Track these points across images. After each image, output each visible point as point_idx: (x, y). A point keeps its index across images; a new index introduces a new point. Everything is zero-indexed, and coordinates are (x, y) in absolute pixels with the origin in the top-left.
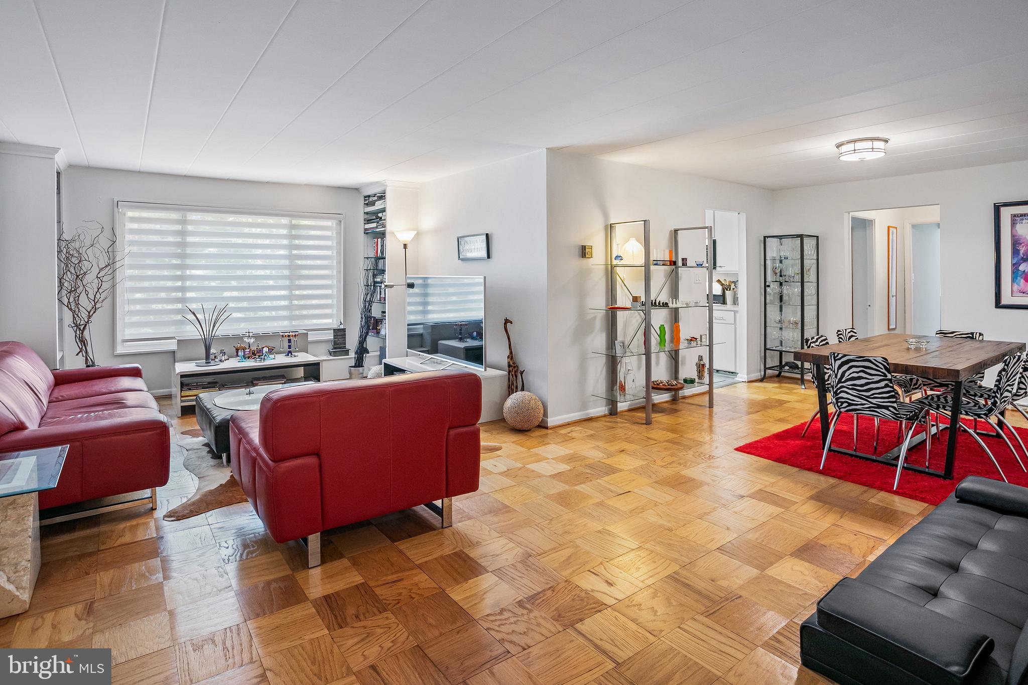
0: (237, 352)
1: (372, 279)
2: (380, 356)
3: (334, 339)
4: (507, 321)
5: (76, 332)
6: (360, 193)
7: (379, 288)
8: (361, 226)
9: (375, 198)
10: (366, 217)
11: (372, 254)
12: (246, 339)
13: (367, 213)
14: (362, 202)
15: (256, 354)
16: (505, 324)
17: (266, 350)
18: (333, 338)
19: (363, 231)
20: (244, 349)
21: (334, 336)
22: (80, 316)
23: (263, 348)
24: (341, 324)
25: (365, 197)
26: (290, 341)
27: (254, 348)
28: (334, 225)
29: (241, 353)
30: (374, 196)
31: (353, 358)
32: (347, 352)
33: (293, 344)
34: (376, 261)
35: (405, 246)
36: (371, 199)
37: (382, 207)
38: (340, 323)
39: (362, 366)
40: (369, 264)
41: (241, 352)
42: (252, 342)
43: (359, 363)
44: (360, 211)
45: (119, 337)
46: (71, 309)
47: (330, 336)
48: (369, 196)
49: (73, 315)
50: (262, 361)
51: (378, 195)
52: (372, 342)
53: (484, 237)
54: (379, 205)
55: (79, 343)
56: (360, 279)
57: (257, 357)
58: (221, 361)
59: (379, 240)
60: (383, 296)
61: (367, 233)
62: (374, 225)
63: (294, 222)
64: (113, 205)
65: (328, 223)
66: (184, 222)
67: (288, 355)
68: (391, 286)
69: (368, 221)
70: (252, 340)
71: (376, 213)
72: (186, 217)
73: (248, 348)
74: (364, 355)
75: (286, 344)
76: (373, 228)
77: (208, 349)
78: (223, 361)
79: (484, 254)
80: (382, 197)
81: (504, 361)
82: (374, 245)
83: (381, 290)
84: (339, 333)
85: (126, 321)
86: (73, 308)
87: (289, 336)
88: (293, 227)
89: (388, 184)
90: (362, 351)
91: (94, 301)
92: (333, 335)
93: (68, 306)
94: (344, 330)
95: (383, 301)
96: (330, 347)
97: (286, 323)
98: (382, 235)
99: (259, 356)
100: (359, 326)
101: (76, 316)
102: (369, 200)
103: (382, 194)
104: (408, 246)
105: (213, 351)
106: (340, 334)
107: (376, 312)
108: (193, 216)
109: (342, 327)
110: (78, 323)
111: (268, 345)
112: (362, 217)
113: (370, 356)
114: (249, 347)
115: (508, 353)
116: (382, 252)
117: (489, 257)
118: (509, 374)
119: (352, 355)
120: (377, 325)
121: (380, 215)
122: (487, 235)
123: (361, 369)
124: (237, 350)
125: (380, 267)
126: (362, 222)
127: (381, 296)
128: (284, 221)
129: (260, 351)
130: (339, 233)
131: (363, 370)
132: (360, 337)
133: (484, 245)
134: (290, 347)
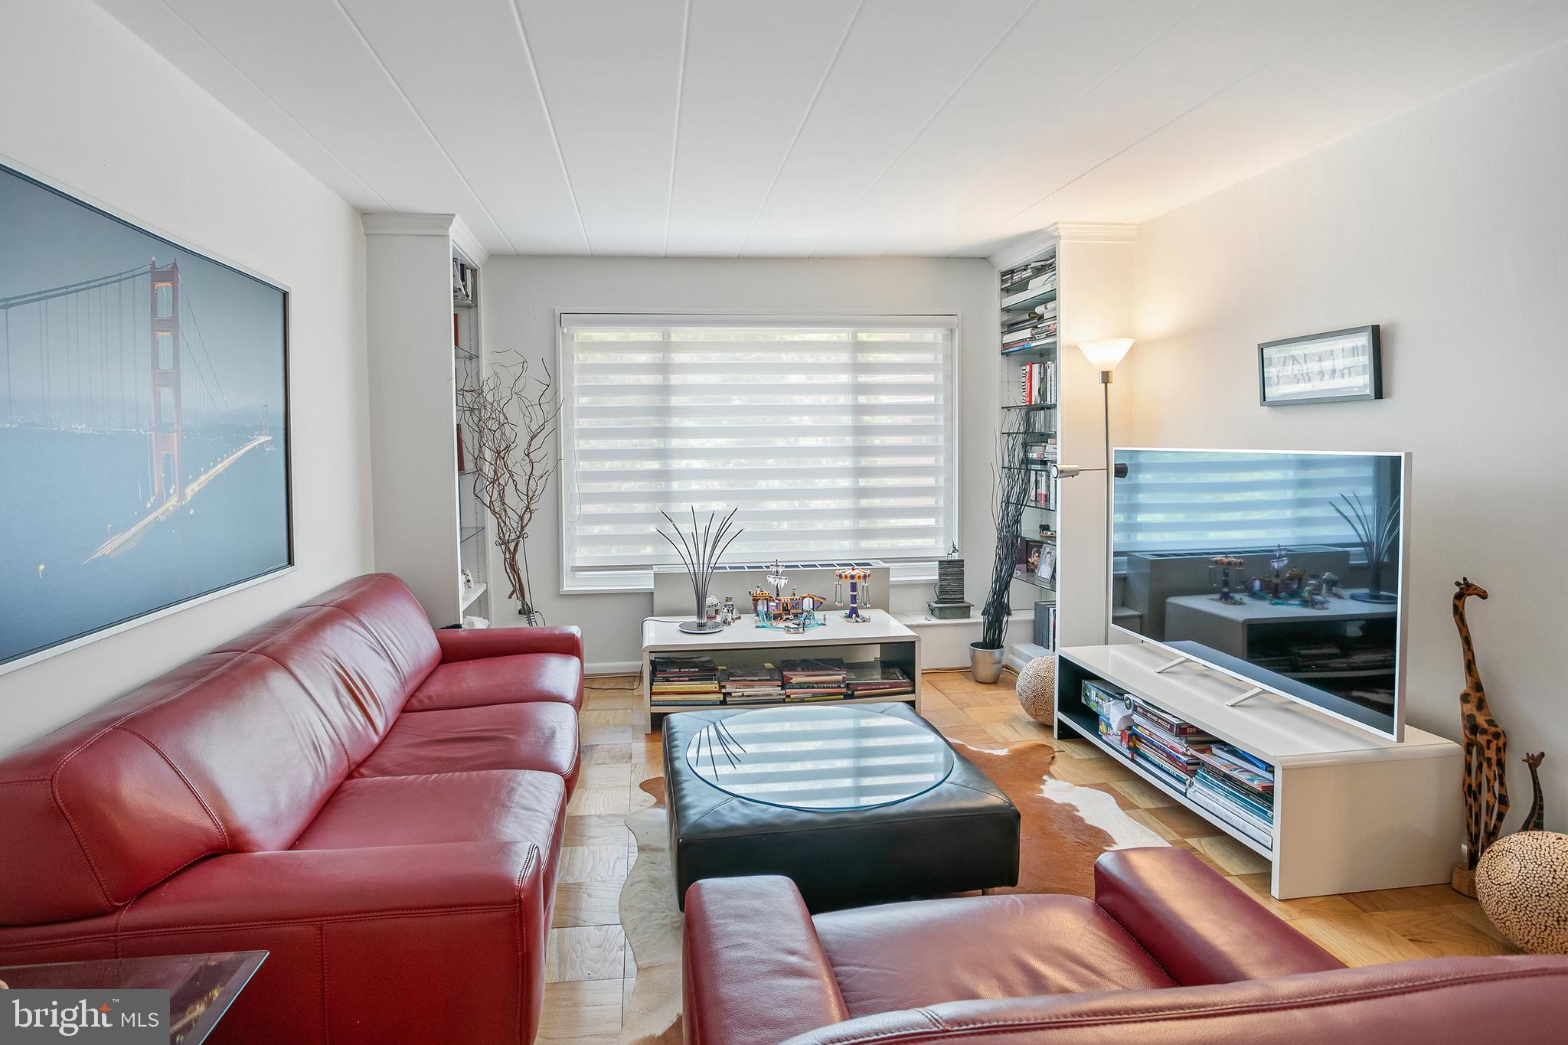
0: (756, 605)
1: (1021, 455)
2: (1035, 622)
3: (941, 580)
4: (1466, 590)
5: (505, 554)
6: (993, 267)
7: (1033, 473)
8: (995, 338)
9: (1028, 273)
10: (1006, 318)
11: (1020, 399)
12: (771, 579)
13: (1006, 310)
14: (997, 285)
15: (788, 611)
16: (1459, 597)
17: (807, 604)
18: (937, 577)
19: (998, 349)
20: (768, 599)
21: (940, 575)
22: (508, 524)
23: (804, 598)
24: (955, 550)
25: (1004, 274)
26: (854, 587)
27: (785, 598)
28: (940, 340)
29: (762, 607)
30: (1025, 270)
31: (981, 623)
32: (965, 611)
33: (860, 594)
34: (1028, 414)
35: (1106, 377)
36: (1017, 277)
37: (1048, 288)
38: (952, 549)
39: (1000, 646)
40: (1015, 421)
41: (763, 604)
42: (783, 585)
43: (993, 641)
44: (993, 303)
45: (567, 563)
46: (494, 511)
47: (931, 574)
48: (1012, 272)
49: (498, 523)
50: (801, 630)
51: (1033, 265)
52: (1020, 593)
53: (1364, 340)
54: (1037, 287)
55: (510, 574)
56: (994, 453)
57: (791, 617)
58: (725, 622)
59: (1036, 367)
60: (1043, 490)
61: (1008, 354)
62: (1026, 334)
63: (863, 337)
64: (555, 322)
65: (931, 335)
66: (665, 346)
67: (850, 616)
68: (1073, 473)
69: (1010, 327)
70: (783, 582)
71: (1029, 308)
72: (669, 336)
73: (774, 597)
74: (1005, 619)
75: (847, 593)
76: (1023, 340)
77: (701, 598)
78: (729, 624)
79: (1363, 382)
80: (1046, 266)
81: (1453, 711)
82: (1023, 380)
83: (1039, 478)
84: (950, 570)
85: (578, 533)
86: (497, 510)
87: (852, 577)
88: (859, 347)
89: (1062, 232)
90: (997, 610)
91: (527, 495)
92: (937, 572)
93: (490, 507)
94: (960, 563)
95: (1045, 504)
96: (931, 596)
97: (847, 544)
98: (1046, 355)
99: (796, 615)
100: (993, 558)
101: (502, 524)
102: (1012, 281)
103: (1043, 263)
104: (1114, 377)
105: (710, 600)
106: (952, 571)
107: (1029, 528)
108: (678, 334)
109: (956, 556)
110: (507, 538)
111: (812, 593)
112: (996, 319)
113: (1015, 622)
114: (778, 595)
115: (1462, 685)
116: (1043, 394)
117: (1379, 394)
118: (1469, 752)
119: (977, 617)
120: (1028, 554)
121: (1039, 310)
122: (1376, 331)
123: (997, 652)
124: (756, 600)
125: (1039, 426)
126: (998, 329)
127: (1039, 491)
128: (843, 335)
129: (798, 604)
130: (949, 357)
131: (1002, 654)
132: (996, 581)
133: (1366, 359)
134: (854, 599)
